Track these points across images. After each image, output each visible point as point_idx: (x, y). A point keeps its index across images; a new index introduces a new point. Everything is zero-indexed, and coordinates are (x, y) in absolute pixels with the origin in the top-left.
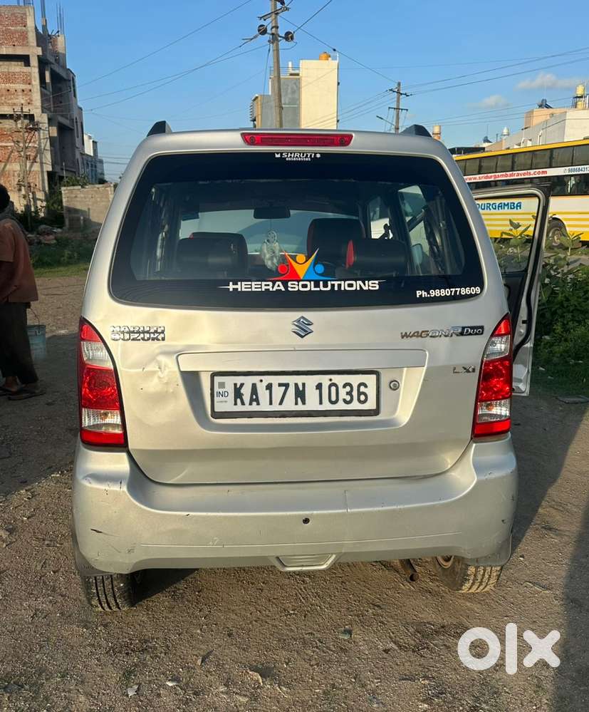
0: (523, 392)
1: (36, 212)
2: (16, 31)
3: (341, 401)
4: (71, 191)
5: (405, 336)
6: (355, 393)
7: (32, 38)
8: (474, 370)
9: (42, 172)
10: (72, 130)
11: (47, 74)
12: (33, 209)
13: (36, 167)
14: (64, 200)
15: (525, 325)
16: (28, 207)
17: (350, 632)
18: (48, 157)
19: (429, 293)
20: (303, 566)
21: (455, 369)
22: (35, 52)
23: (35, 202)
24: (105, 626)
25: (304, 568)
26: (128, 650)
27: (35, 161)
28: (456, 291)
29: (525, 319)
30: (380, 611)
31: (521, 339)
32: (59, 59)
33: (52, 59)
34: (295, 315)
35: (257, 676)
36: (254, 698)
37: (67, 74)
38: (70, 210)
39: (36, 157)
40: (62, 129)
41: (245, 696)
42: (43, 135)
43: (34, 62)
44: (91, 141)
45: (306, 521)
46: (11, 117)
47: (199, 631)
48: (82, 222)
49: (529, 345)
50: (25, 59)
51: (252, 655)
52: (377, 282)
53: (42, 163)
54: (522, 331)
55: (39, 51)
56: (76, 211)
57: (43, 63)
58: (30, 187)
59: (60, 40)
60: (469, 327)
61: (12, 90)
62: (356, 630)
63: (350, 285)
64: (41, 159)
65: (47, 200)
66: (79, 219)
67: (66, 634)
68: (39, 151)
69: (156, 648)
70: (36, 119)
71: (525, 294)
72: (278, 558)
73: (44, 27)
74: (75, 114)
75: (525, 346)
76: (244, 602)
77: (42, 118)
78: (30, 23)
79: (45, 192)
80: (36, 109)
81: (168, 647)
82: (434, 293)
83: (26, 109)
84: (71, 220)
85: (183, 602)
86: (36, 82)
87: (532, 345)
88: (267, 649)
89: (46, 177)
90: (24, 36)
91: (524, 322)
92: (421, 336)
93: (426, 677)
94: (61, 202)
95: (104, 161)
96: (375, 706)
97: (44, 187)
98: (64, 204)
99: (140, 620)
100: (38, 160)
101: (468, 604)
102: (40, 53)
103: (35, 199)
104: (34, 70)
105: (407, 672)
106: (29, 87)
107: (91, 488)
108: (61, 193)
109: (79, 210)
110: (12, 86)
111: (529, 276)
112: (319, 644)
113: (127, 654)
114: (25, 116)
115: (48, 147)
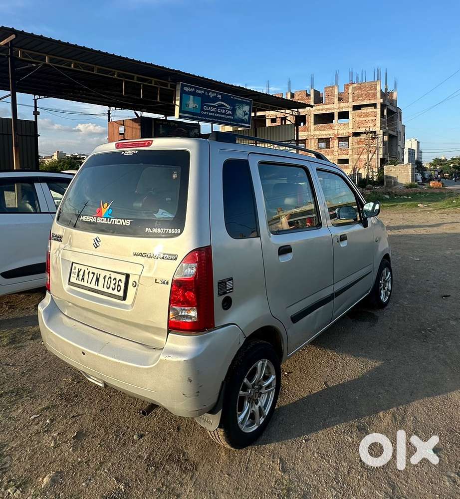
1: (372, 178)
2: (371, 93)
3: (111, 288)
4: (389, 168)
5: (135, 254)
6: (117, 285)
7: (379, 95)
8: (167, 283)
9: (378, 158)
10: (397, 137)
11: (385, 111)
12: (370, 177)
13: (375, 156)
14: (385, 172)
16: (368, 176)
18: (381, 152)
19: (152, 230)
21: (156, 280)
22: (379, 101)
23: (372, 173)
27: (374, 153)
28: (166, 230)
32: (393, 103)
33: (387, 103)
34: (95, 235)
37: (397, 109)
38: (388, 177)
39: (375, 151)
40: (391, 137)
42: (380, 140)
43: (379, 106)
44: (416, 142)
46: (365, 133)
48: (393, 183)
50: (374, 105)
52: (130, 221)
53: (378, 154)
55: (381, 101)
56: (391, 177)
57: (383, 106)
59: (395, 94)
60: (167, 254)
61: (367, 120)
63: (119, 222)
64: (378, 152)
65: (378, 172)
66: (391, 182)
68: (377, 148)
70: (377, 133)
73: (386, 89)
74: (400, 129)
77: (380, 132)
78: (378, 88)
79: (378, 169)
80: (377, 129)
82: (155, 230)
83: (371, 129)
84: (388, 182)
86: (379, 115)
89: (379, 161)
90: (375, 95)
92: (142, 256)
95: (423, 152)
97: (378, 166)
98: (385, 174)
100: (376, 152)
102: (382, 102)
103: (373, 172)
104: (378, 110)
106: (375, 118)
108: (384, 168)
109: (392, 177)
110: (367, 119)
114: (371, 132)
115: (382, 146)
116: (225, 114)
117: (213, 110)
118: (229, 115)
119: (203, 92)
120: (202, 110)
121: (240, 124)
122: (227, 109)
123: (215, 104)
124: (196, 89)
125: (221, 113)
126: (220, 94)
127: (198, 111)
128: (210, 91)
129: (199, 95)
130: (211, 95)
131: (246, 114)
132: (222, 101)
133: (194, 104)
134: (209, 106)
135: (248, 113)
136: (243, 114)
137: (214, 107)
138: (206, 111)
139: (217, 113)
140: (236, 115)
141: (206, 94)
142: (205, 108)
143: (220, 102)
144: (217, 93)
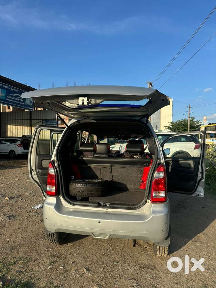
0: (202, 196)
15: (201, 174)
17: (118, 262)
20: (100, 237)
24: (52, 249)
25: (100, 238)
26: (54, 256)
29: (201, 172)
30: (130, 258)
31: (200, 178)
35: (85, 270)
36: (82, 276)
41: (79, 275)
45: (99, 222)
47: (76, 255)
49: (203, 180)
51: (87, 264)
54: (200, 176)
58: (86, 134)
62: (120, 262)
67: (41, 249)
69: (62, 257)
71: (200, 164)
72: (92, 233)
75: (202, 181)
76: (92, 249)
81: (65, 257)
85: (75, 246)
87: (204, 181)
88: (92, 263)
91: (200, 173)
93: (135, 280)
94: (93, 138)
96: (116, 285)
99: (62, 249)
101: (160, 260)
105: (130, 277)
107: (46, 207)
108: (93, 136)
111: (201, 158)
112: (107, 264)
113: (54, 257)
116: (19, 101)
117: (13, 98)
118: (21, 102)
119: (7, 87)
120: (6, 97)
121: (28, 108)
122: (21, 99)
123: (14, 95)
124: (3, 85)
125: (17, 101)
126: (17, 89)
127: (4, 98)
128: (11, 87)
129: (4, 88)
130: (12, 89)
131: (31, 102)
132: (18, 94)
133: (2, 93)
134: (10, 96)
135: (32, 102)
136: (30, 102)
137: (13, 96)
138: (8, 98)
139: (15, 100)
140: (26, 102)
141: (9, 88)
142: (8, 97)
143: (17, 94)
144: (15, 89)
